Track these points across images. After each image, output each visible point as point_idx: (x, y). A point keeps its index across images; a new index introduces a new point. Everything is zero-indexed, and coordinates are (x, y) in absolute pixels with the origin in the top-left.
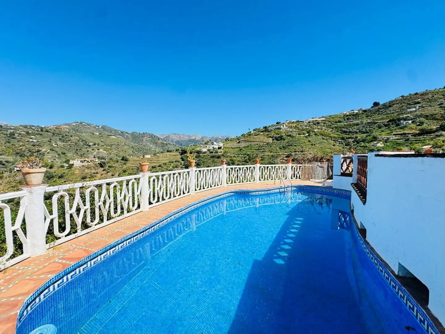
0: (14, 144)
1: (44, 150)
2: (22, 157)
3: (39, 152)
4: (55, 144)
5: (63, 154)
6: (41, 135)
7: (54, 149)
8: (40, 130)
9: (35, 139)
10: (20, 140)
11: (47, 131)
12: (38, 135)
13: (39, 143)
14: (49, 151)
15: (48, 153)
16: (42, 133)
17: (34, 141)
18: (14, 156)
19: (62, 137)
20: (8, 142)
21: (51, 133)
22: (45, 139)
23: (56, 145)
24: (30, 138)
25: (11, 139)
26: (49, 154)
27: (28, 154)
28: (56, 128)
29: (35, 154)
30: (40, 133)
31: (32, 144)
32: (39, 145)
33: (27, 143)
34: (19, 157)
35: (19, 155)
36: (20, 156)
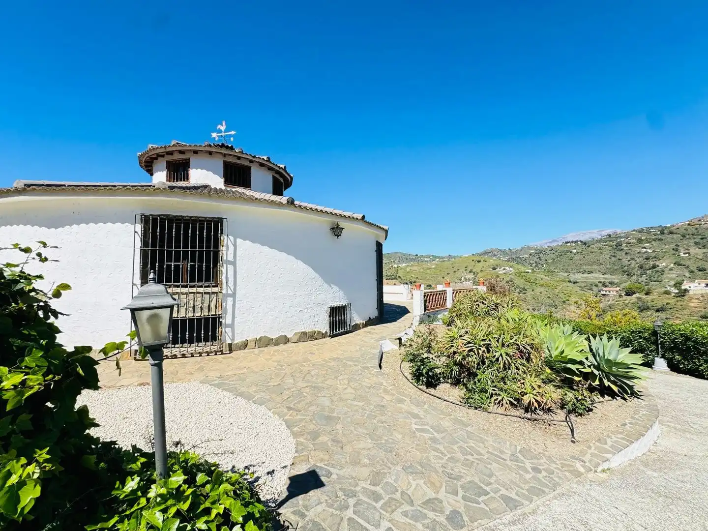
0: (621, 258)
1: (664, 264)
2: (630, 276)
3: (654, 268)
4: (684, 254)
5: (700, 271)
6: (660, 240)
7: (683, 262)
8: (659, 233)
9: (650, 248)
10: (629, 251)
11: (671, 233)
12: (655, 241)
13: (656, 254)
14: (672, 265)
15: (671, 270)
16: (663, 238)
17: (649, 251)
18: (620, 275)
19: (702, 239)
20: (614, 256)
21: (679, 235)
22: (667, 247)
23: (687, 255)
24: (643, 248)
25: (617, 252)
26: (672, 272)
27: (639, 272)
28: (689, 225)
29: (648, 272)
30: (660, 237)
31: (645, 256)
32: (655, 258)
33: (638, 255)
34: (627, 277)
35: (627, 273)
36: (628, 275)
